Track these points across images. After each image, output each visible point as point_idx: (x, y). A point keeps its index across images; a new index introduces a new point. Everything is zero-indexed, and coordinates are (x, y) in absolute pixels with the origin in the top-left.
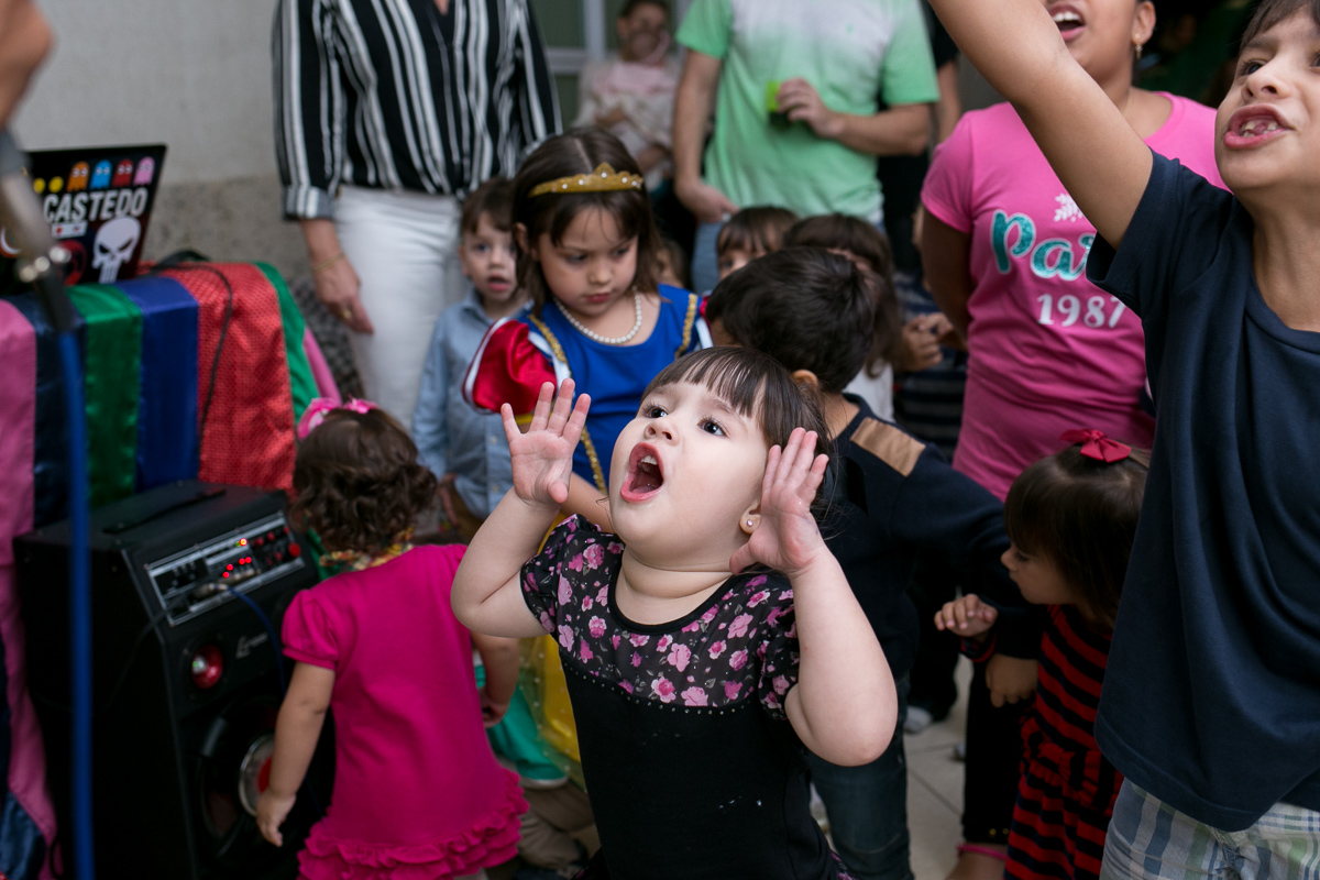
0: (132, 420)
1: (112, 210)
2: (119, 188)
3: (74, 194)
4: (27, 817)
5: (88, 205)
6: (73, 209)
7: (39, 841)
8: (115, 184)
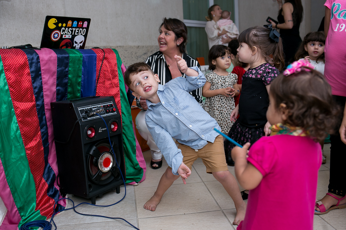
0: (80, 80)
1: (78, 33)
2: (79, 28)
3: (69, 28)
4: (52, 169)
5: (72, 31)
6: (68, 31)
7: (54, 174)
8: (78, 27)
